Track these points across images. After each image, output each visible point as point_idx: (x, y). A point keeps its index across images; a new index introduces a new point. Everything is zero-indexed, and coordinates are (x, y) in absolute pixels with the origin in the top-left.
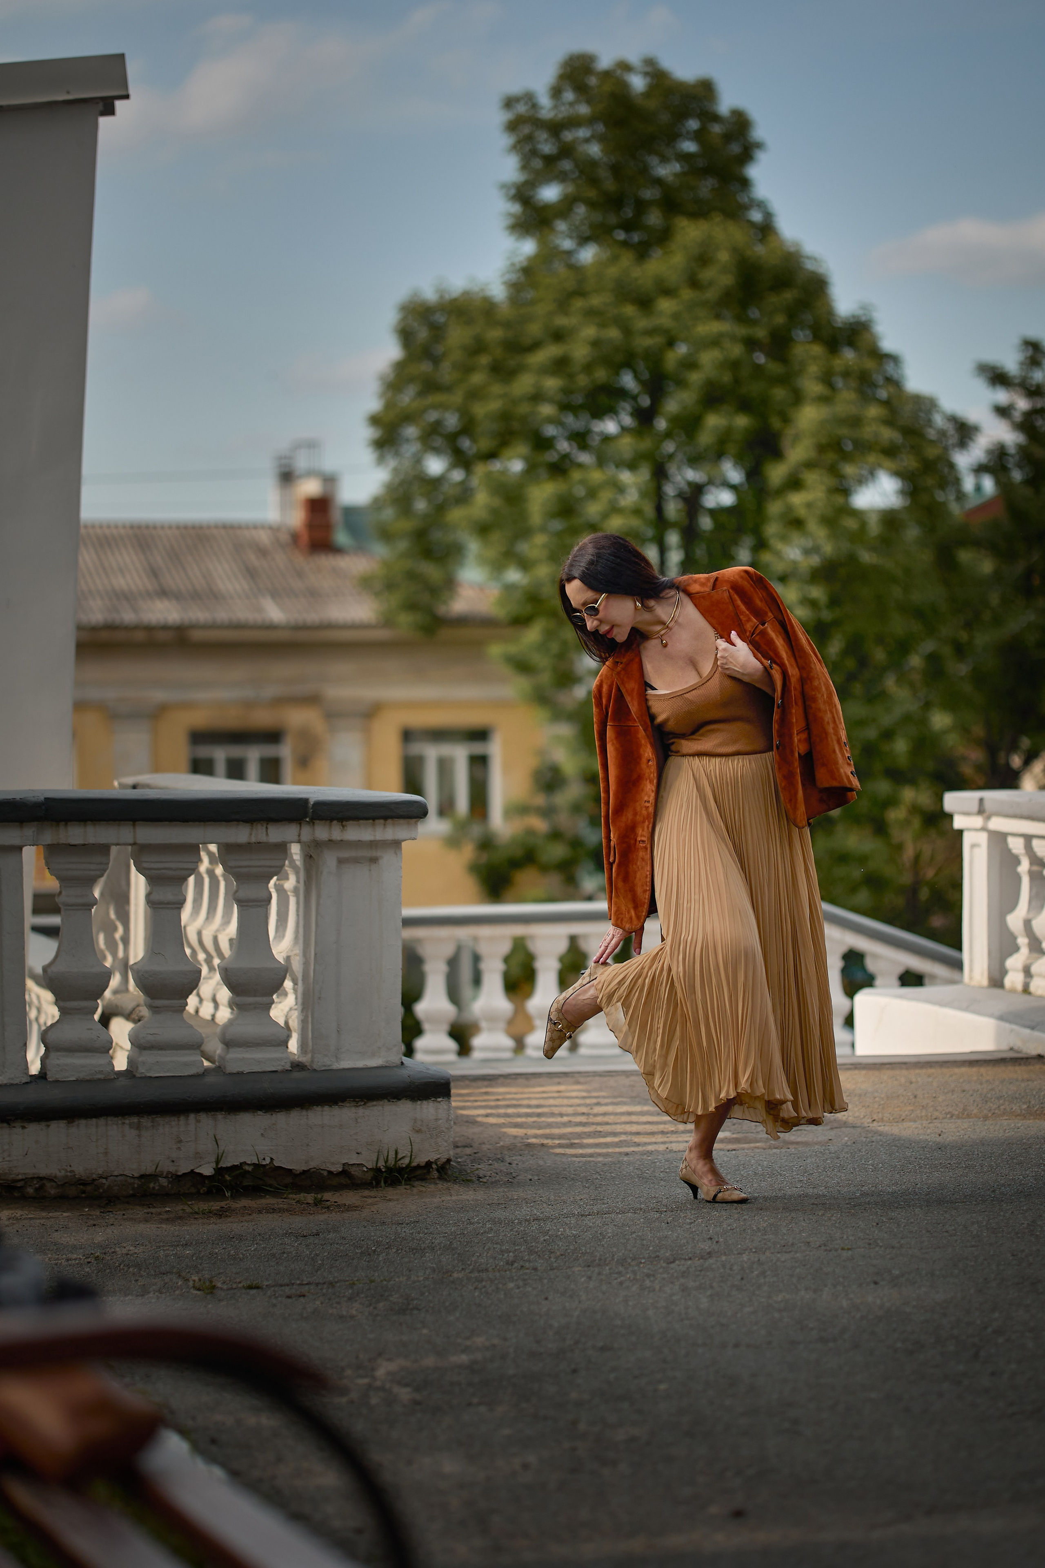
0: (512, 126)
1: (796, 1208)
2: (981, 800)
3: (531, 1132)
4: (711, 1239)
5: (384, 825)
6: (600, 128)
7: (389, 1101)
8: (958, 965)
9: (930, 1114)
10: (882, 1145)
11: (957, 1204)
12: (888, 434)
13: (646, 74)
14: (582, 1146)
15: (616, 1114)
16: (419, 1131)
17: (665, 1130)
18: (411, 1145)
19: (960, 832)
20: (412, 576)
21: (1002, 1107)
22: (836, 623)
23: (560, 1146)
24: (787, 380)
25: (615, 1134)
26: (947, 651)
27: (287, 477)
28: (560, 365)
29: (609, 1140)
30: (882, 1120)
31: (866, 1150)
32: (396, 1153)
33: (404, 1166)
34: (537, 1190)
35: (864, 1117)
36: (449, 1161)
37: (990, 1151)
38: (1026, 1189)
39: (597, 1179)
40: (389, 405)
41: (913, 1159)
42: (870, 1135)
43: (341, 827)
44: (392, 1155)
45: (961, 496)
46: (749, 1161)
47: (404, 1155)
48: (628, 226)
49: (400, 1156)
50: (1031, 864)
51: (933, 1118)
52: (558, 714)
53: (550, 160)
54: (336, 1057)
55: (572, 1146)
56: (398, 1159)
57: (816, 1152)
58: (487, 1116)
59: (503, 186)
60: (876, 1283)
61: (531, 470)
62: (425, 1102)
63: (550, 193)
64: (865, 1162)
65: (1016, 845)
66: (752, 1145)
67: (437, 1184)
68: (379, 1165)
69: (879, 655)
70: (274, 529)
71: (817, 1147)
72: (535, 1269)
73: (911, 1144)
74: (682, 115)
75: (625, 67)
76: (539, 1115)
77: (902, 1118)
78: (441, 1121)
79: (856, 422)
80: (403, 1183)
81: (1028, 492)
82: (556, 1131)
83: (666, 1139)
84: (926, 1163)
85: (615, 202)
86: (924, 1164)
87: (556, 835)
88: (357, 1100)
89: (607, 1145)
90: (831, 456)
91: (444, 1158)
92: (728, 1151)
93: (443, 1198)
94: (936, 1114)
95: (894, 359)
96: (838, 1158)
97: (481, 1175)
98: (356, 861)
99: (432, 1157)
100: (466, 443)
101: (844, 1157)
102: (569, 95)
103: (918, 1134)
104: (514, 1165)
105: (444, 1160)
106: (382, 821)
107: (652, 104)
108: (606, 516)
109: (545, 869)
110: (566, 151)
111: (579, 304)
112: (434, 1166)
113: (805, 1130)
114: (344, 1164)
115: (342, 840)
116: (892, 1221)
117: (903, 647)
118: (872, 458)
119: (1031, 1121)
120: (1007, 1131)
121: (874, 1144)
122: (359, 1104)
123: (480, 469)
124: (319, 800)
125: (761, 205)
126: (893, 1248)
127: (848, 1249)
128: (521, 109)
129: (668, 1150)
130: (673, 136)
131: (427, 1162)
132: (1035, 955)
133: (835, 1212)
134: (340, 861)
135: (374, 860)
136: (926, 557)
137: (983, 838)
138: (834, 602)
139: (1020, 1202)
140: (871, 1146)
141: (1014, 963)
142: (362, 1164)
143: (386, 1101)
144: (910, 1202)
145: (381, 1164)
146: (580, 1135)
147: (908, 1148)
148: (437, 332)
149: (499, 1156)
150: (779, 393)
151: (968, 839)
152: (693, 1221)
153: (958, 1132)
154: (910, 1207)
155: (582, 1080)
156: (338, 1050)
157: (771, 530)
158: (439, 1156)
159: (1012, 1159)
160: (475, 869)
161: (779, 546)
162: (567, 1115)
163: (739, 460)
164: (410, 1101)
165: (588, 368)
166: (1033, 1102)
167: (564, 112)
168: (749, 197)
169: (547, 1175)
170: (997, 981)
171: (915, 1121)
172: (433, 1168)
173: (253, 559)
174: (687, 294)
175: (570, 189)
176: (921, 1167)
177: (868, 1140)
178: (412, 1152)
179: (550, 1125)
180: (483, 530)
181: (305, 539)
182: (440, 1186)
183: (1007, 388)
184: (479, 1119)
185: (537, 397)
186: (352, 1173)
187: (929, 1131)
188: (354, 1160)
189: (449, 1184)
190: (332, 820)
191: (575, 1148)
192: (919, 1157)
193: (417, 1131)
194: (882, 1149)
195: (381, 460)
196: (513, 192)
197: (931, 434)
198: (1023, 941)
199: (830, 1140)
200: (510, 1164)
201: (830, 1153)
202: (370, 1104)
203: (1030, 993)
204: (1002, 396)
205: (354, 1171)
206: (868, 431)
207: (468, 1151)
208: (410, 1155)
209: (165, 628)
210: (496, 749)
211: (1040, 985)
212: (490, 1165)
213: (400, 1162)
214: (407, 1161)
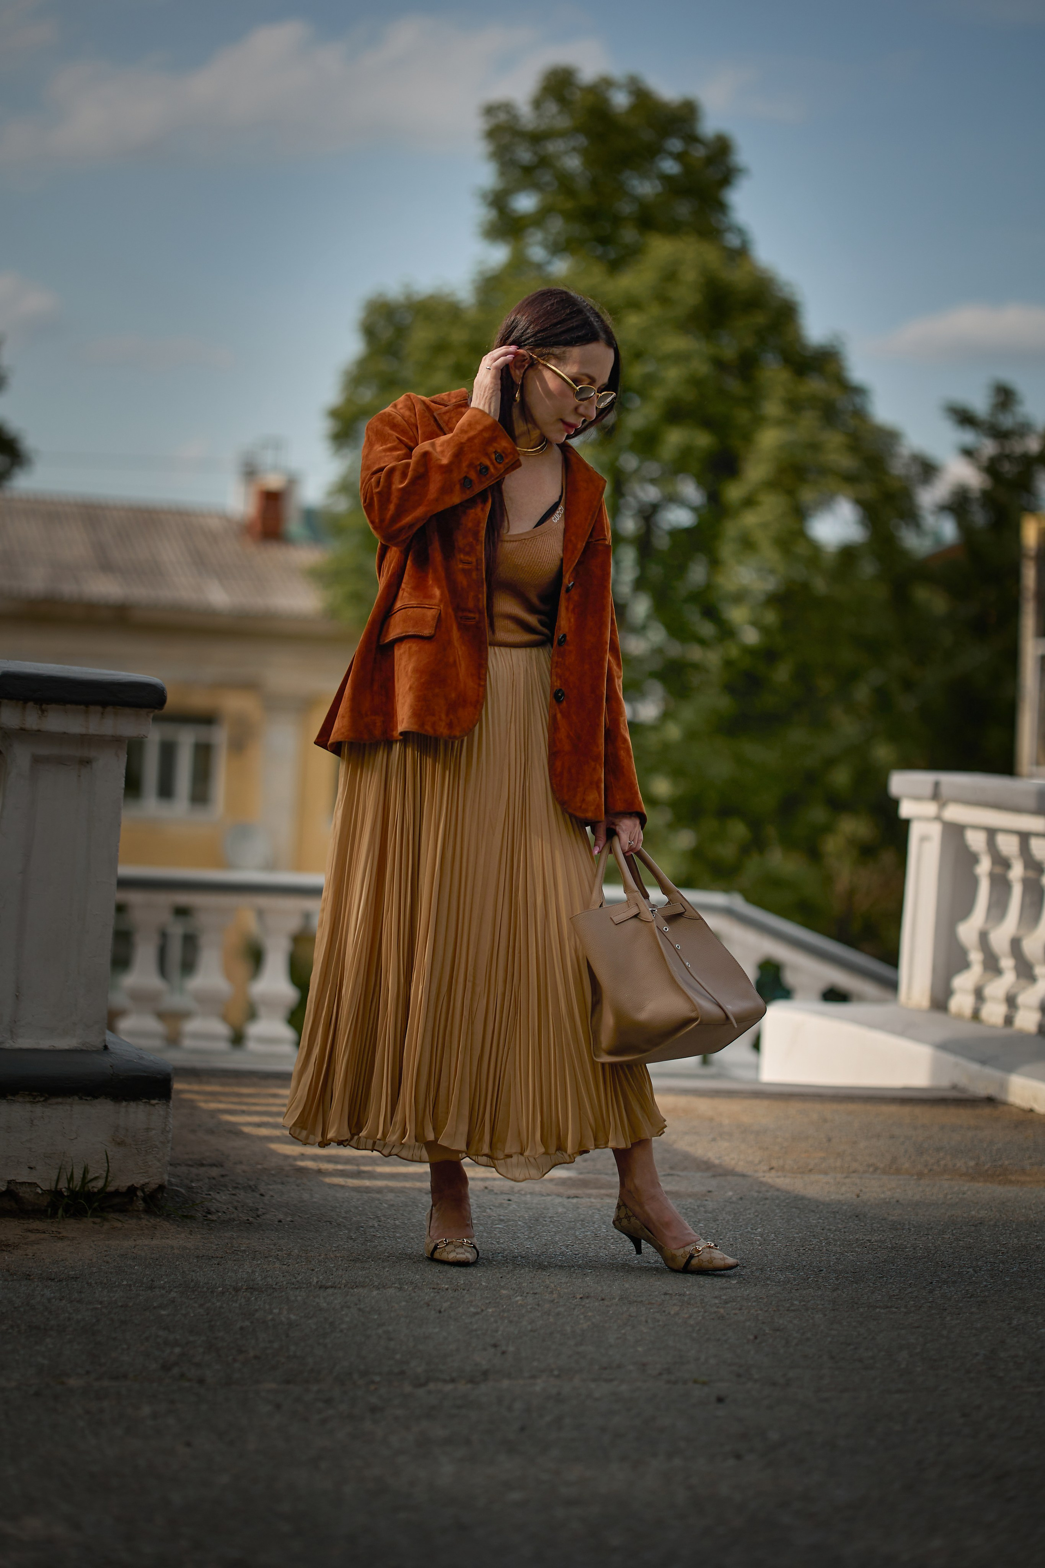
0: (492, 134)
1: (639, 1299)
2: (937, 785)
4: (495, 1346)
5: (102, 714)
6: (581, 141)
7: (81, 1098)
8: (892, 985)
9: (846, 1165)
10: (778, 1205)
11: (878, 1310)
12: (849, 462)
13: (630, 92)
14: (372, 1176)
16: (121, 1144)
18: (108, 1162)
19: (907, 823)
22: (786, 649)
23: (342, 1174)
24: (752, 401)
26: (895, 685)
30: (782, 1169)
31: (756, 1211)
32: (86, 1171)
33: (96, 1190)
34: (279, 1238)
35: (760, 1162)
36: (161, 1188)
37: (926, 1226)
38: (978, 1291)
39: (373, 1227)
40: (349, 401)
41: (818, 1230)
42: (764, 1189)
43: (40, 712)
44: (78, 1175)
46: (592, 1216)
47: (97, 1175)
48: (604, 241)
49: (90, 1176)
50: (992, 864)
51: (851, 1171)
53: (528, 170)
54: (12, 1032)
55: (359, 1174)
56: (87, 1181)
57: (686, 1209)
58: (259, 1125)
59: (480, 192)
60: (738, 1457)
62: (133, 1104)
64: (752, 1229)
65: (976, 840)
66: (603, 1191)
67: (140, 1219)
68: (61, 1186)
69: (826, 685)
71: (690, 1200)
72: (201, 1381)
73: (818, 1206)
74: (665, 133)
75: (608, 83)
77: (810, 1167)
78: (154, 1132)
79: (815, 447)
80: (89, 1213)
81: (990, 537)
84: (836, 1237)
85: (592, 216)
86: (834, 1239)
88: (35, 1094)
90: (790, 479)
91: (154, 1184)
92: (569, 1198)
93: (139, 1242)
94: (855, 1165)
95: (863, 392)
96: (715, 1220)
97: (213, 1210)
98: (60, 761)
99: (138, 1180)
101: (724, 1219)
102: (552, 108)
103: (829, 1192)
104: (267, 1198)
105: (154, 1186)
106: (99, 708)
110: (544, 162)
112: (140, 1194)
113: (678, 1176)
114: (9, 1182)
115: (39, 731)
116: (778, 1333)
118: (832, 484)
119: (981, 1184)
121: (768, 1202)
122: (37, 1099)
124: (8, 672)
125: (737, 229)
126: (774, 1384)
127: (704, 1383)
128: (502, 117)
130: (653, 151)
131: (129, 1188)
132: (991, 974)
133: (695, 1310)
134: (37, 760)
135: (86, 762)
136: (881, 593)
137: (935, 830)
138: (786, 626)
139: (972, 1313)
140: (764, 1205)
141: (964, 982)
142: (35, 1183)
143: (77, 1098)
144: (809, 1301)
145: (63, 1185)
147: (813, 1211)
148: (401, 331)
149: (252, 1183)
150: (743, 416)
151: (916, 832)
152: (479, 1310)
153: (883, 1192)
154: (807, 1310)
156: (15, 1022)
157: (726, 550)
158: (147, 1180)
159: (957, 1240)
161: (732, 567)
163: (700, 482)
164: (112, 1100)
166: (983, 1158)
167: (544, 124)
168: (725, 221)
169: (306, 1216)
170: (940, 1003)
171: (826, 1173)
172: (137, 1196)
173: (203, 543)
174: (655, 310)
175: (547, 199)
176: (829, 1244)
177: (761, 1195)
178: (108, 1171)
181: (258, 528)
182: (144, 1222)
183: (974, 432)
184: (246, 1129)
186: (20, 1194)
187: (844, 1189)
188: (23, 1176)
189: (158, 1220)
190: (26, 700)
191: (363, 1178)
192: (827, 1227)
193: (119, 1144)
194: (777, 1211)
198: (975, 956)
199: (710, 1192)
200: (262, 1195)
201: (706, 1212)
202: (54, 1100)
203: (979, 1020)
204: (968, 437)
205: (23, 1192)
206: (829, 458)
207: (215, 1172)
208: (105, 1175)
211: (994, 1012)
212: (234, 1195)
213: (91, 1185)
214: (100, 1184)
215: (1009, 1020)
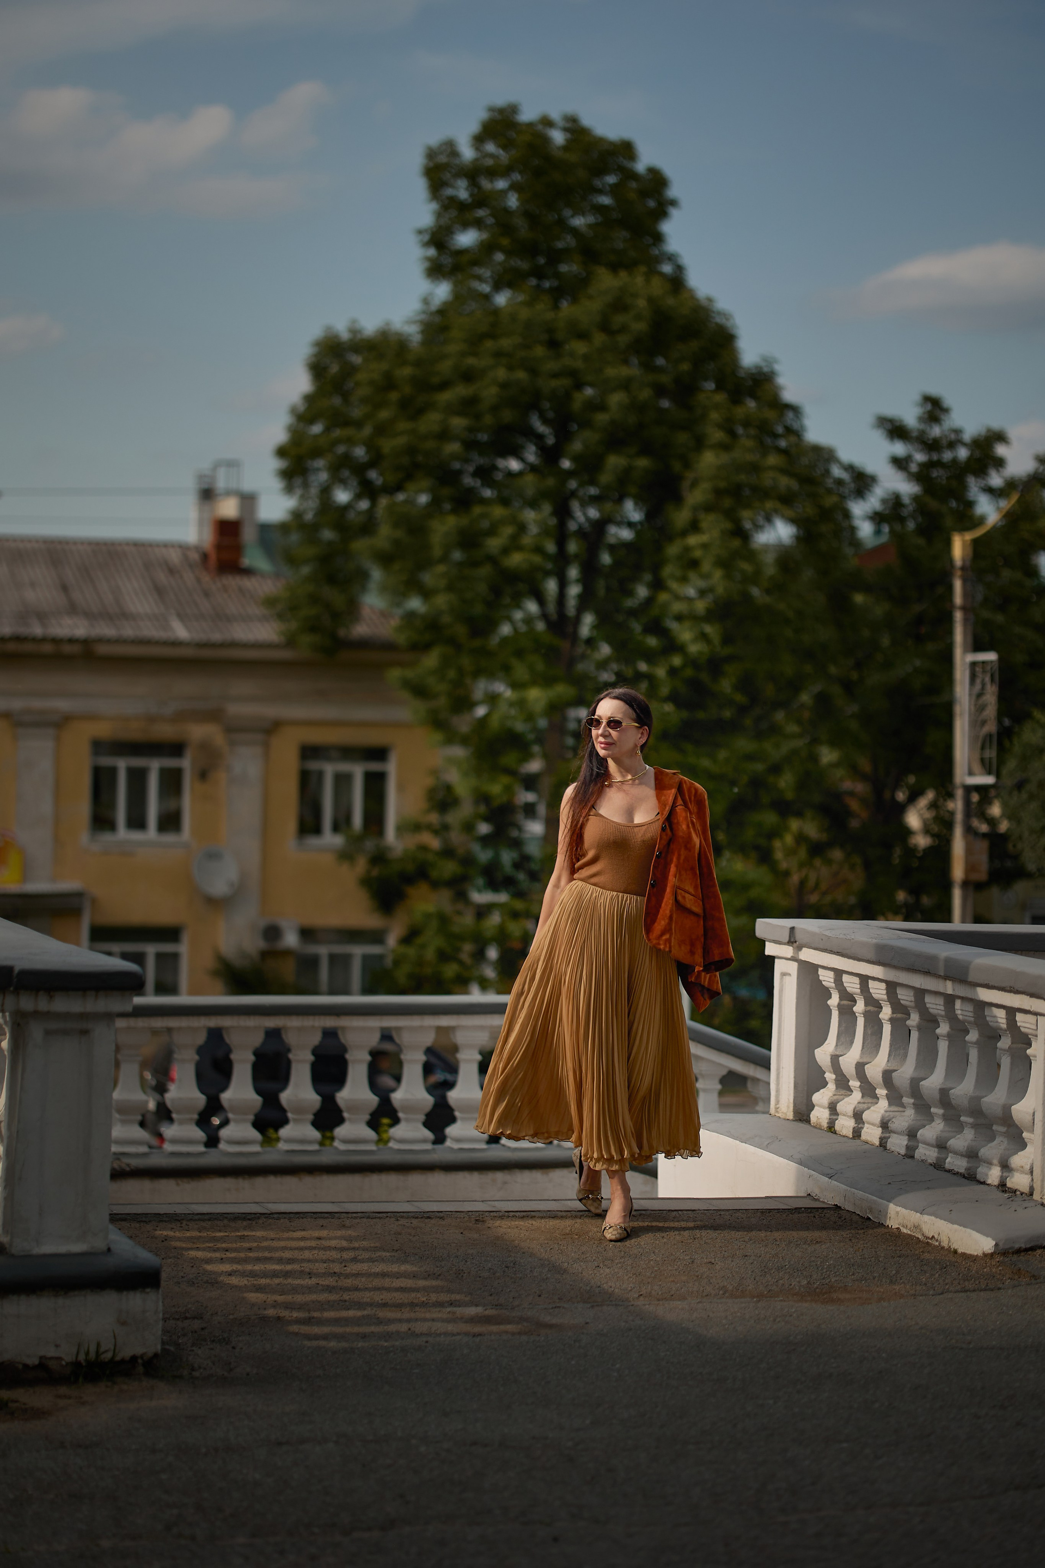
2: (792, 930)
3: (272, 1298)
5: (96, 997)
6: (520, 180)
7: (93, 1290)
9: (701, 1290)
12: (785, 482)
13: (565, 130)
14: (320, 1322)
15: (369, 1275)
16: (124, 1323)
17: (416, 1301)
18: (115, 1338)
19: (772, 959)
20: (314, 599)
21: (781, 1282)
22: (730, 659)
23: (297, 1321)
24: (690, 425)
25: (360, 1305)
26: (836, 690)
27: (207, 494)
28: (468, 406)
29: (351, 1313)
30: (649, 1296)
32: (98, 1347)
33: (107, 1360)
34: (247, 1393)
35: (632, 1290)
36: (156, 1356)
39: (319, 1375)
40: (296, 437)
43: (49, 998)
44: (93, 1350)
45: (855, 543)
47: (107, 1348)
48: (540, 273)
49: (102, 1350)
50: (841, 999)
51: (705, 1294)
52: (451, 737)
53: (465, 208)
54: (36, 1241)
55: (309, 1321)
56: (99, 1353)
58: (231, 1273)
59: (420, 232)
61: (436, 502)
62: (132, 1292)
63: (467, 239)
65: (827, 978)
66: (502, 1328)
67: (141, 1381)
68: (79, 1358)
69: (769, 690)
70: (183, 548)
71: (569, 1333)
72: (193, 1539)
74: (601, 170)
75: (547, 122)
76: (287, 1274)
77: (672, 1293)
78: (149, 1313)
79: (755, 468)
80: (103, 1378)
81: (921, 541)
82: (299, 1298)
83: (413, 1315)
85: (529, 250)
87: (448, 852)
89: (346, 1321)
90: (727, 502)
91: (150, 1353)
92: (474, 1336)
94: (709, 1289)
95: (795, 410)
96: (585, 1356)
97: (196, 1366)
98: (65, 1033)
99: (138, 1351)
100: (373, 475)
101: (592, 1355)
102: (491, 146)
104: (237, 1350)
105: (151, 1355)
106: (93, 993)
107: (573, 157)
108: (506, 551)
109: (435, 885)
110: (481, 200)
111: (489, 344)
112: (140, 1361)
114: (41, 1358)
115: (49, 1011)
117: (795, 686)
118: (769, 505)
119: (807, 1304)
120: (778, 1319)
123: (383, 501)
125: (671, 258)
128: (442, 156)
129: (410, 1332)
130: (589, 190)
131: (132, 1357)
132: (843, 1092)
134: (48, 1033)
135: (85, 1032)
136: (819, 600)
137: (793, 967)
138: (727, 640)
140: (627, 1336)
141: (821, 1098)
142: (61, 1357)
143: (89, 1290)
145: (82, 1357)
146: (322, 1306)
149: (225, 1335)
150: (681, 439)
151: (779, 967)
155: (348, 1223)
156: (40, 1233)
157: (668, 571)
158: (145, 1350)
160: (366, 882)
161: (674, 585)
162: (318, 1275)
163: (639, 500)
164: (116, 1290)
165: (495, 409)
166: (815, 1276)
167: (482, 161)
168: (659, 251)
169: (268, 1368)
170: (802, 1114)
171: (684, 1299)
172: (138, 1363)
173: (162, 577)
175: (485, 236)
177: (627, 1326)
178: (115, 1345)
179: (295, 1290)
180: (385, 559)
181: (213, 557)
182: (145, 1382)
183: (905, 443)
184: (221, 1278)
185: (444, 435)
186: (50, 1367)
187: (694, 1315)
188: (51, 1352)
189: (156, 1380)
190: (38, 990)
191: (312, 1325)
192: (672, 1360)
193: (122, 1324)
194: (636, 1344)
195: (289, 489)
196: (427, 237)
197: (829, 483)
198: (830, 1076)
200: (234, 1347)
201: (579, 1347)
202: (72, 1293)
203: (835, 1133)
204: (899, 449)
205: (51, 1364)
206: (767, 479)
207: (197, 1324)
208: (113, 1348)
209: (71, 641)
210: (392, 768)
211: (845, 1125)
212: (212, 1349)
213: (103, 1357)
214: (109, 1355)
215: (857, 1133)
